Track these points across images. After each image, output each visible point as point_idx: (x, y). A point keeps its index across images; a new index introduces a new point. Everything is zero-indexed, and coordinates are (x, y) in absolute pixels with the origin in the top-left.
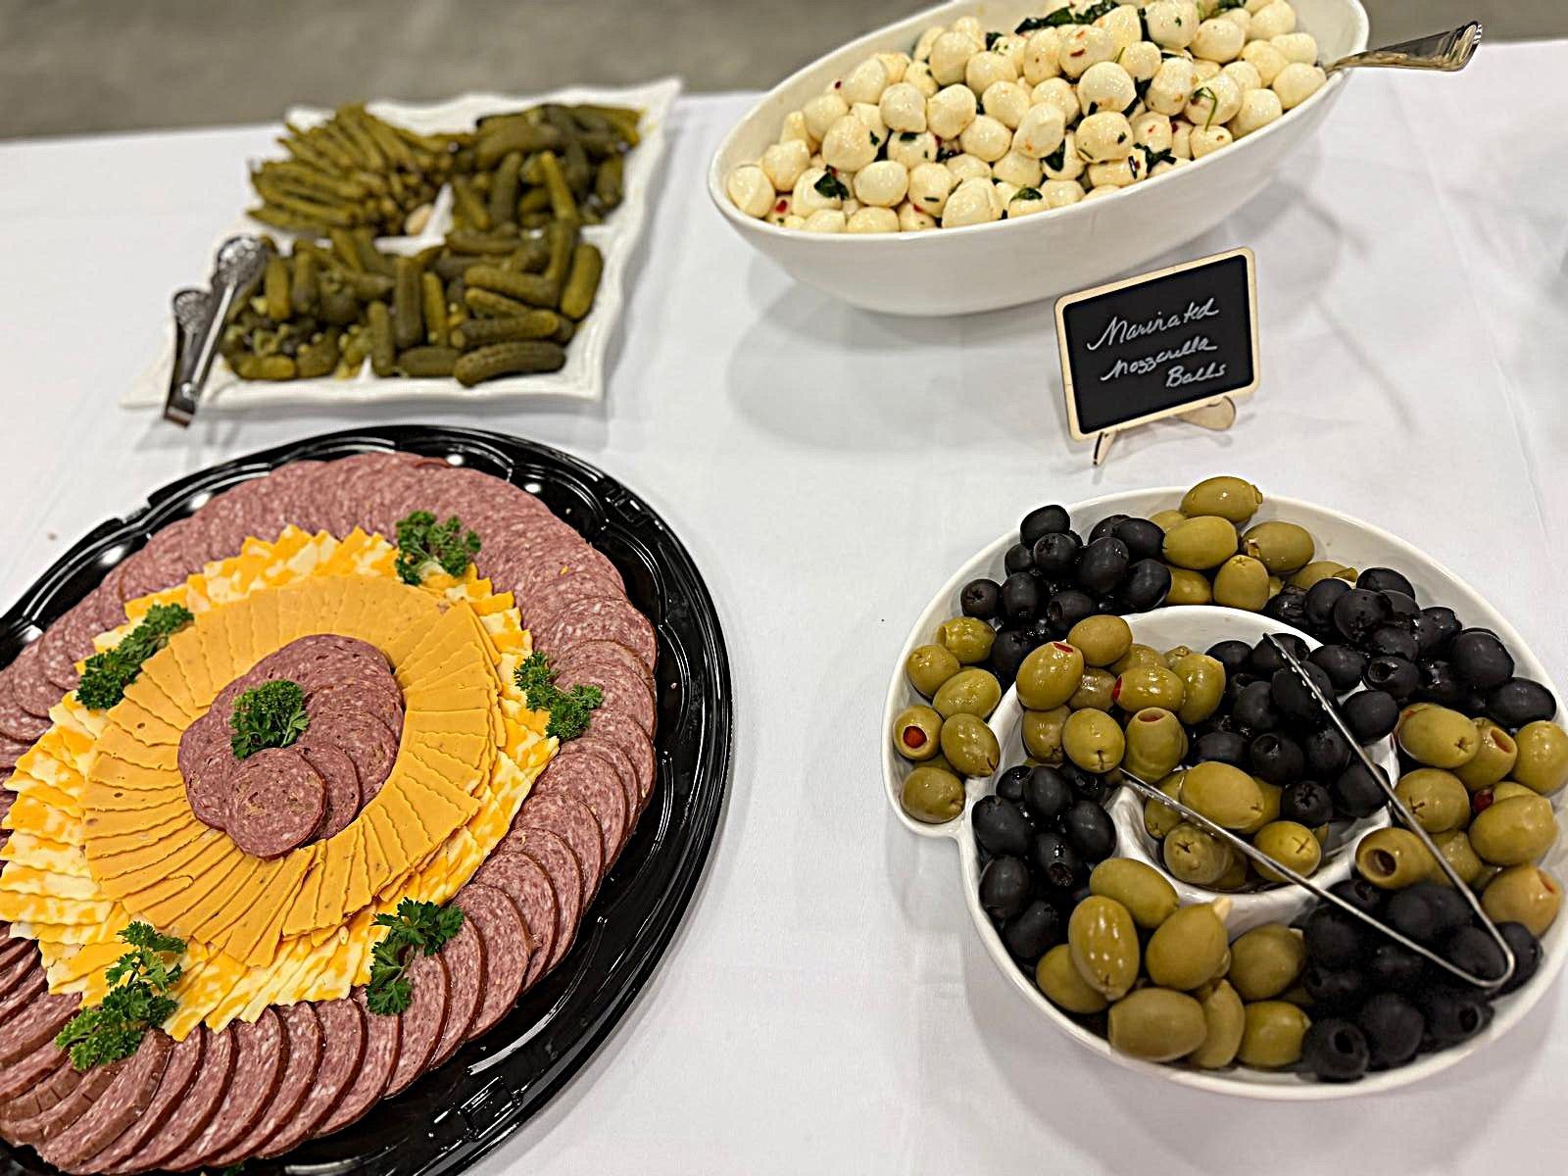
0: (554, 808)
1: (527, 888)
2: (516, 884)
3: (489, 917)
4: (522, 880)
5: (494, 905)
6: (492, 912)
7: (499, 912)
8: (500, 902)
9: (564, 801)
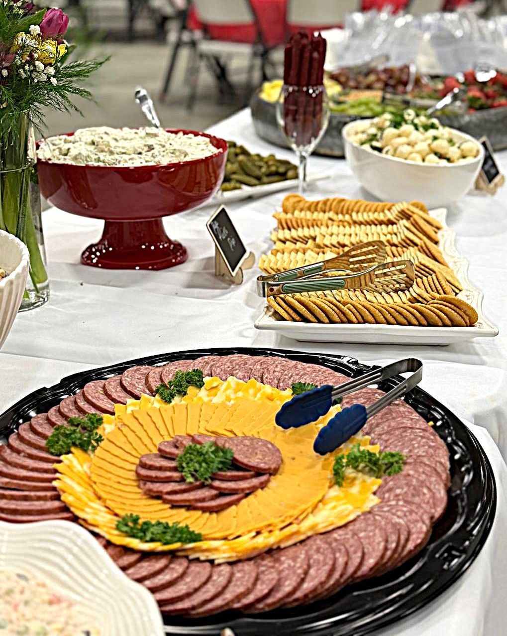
0: (240, 373)
1: (278, 369)
2: (277, 374)
3: (292, 379)
4: (274, 371)
5: (287, 377)
6: (290, 378)
7: (290, 375)
8: (286, 375)
9: (237, 369)
